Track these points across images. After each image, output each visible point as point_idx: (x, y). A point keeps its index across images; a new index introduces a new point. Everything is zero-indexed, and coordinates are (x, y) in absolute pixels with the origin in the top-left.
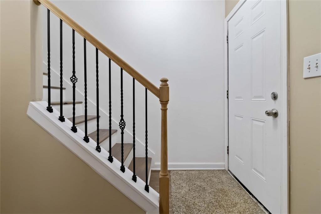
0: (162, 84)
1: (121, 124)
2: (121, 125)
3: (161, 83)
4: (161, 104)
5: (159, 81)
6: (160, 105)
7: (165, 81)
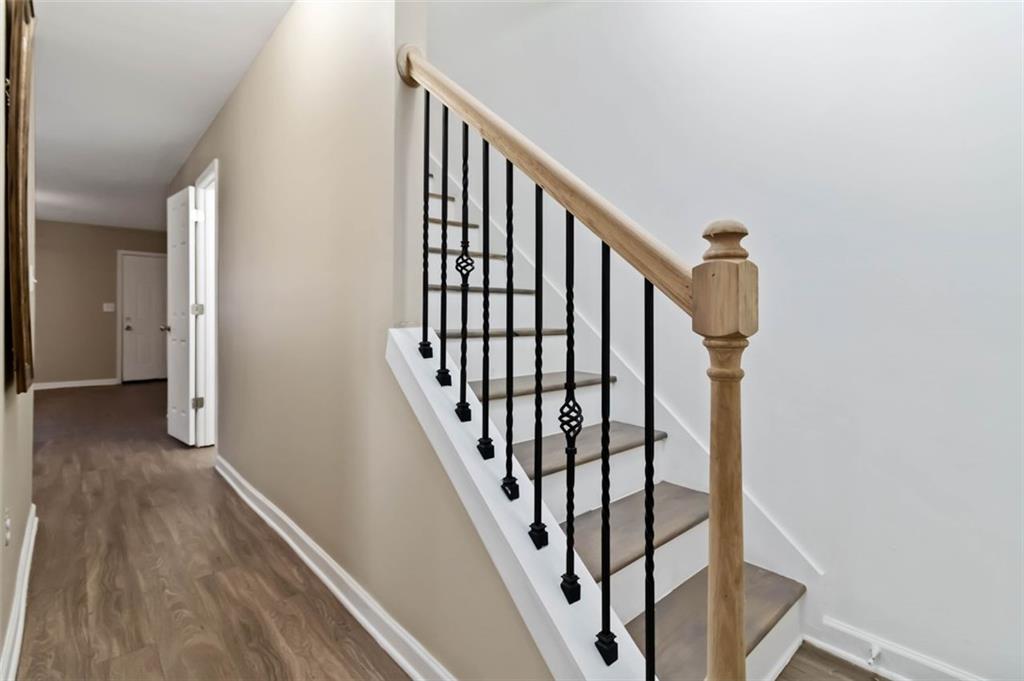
0: (713, 252)
1: (567, 414)
2: (566, 419)
3: (707, 245)
4: (709, 347)
5: (701, 238)
6: (706, 353)
7: (727, 237)
